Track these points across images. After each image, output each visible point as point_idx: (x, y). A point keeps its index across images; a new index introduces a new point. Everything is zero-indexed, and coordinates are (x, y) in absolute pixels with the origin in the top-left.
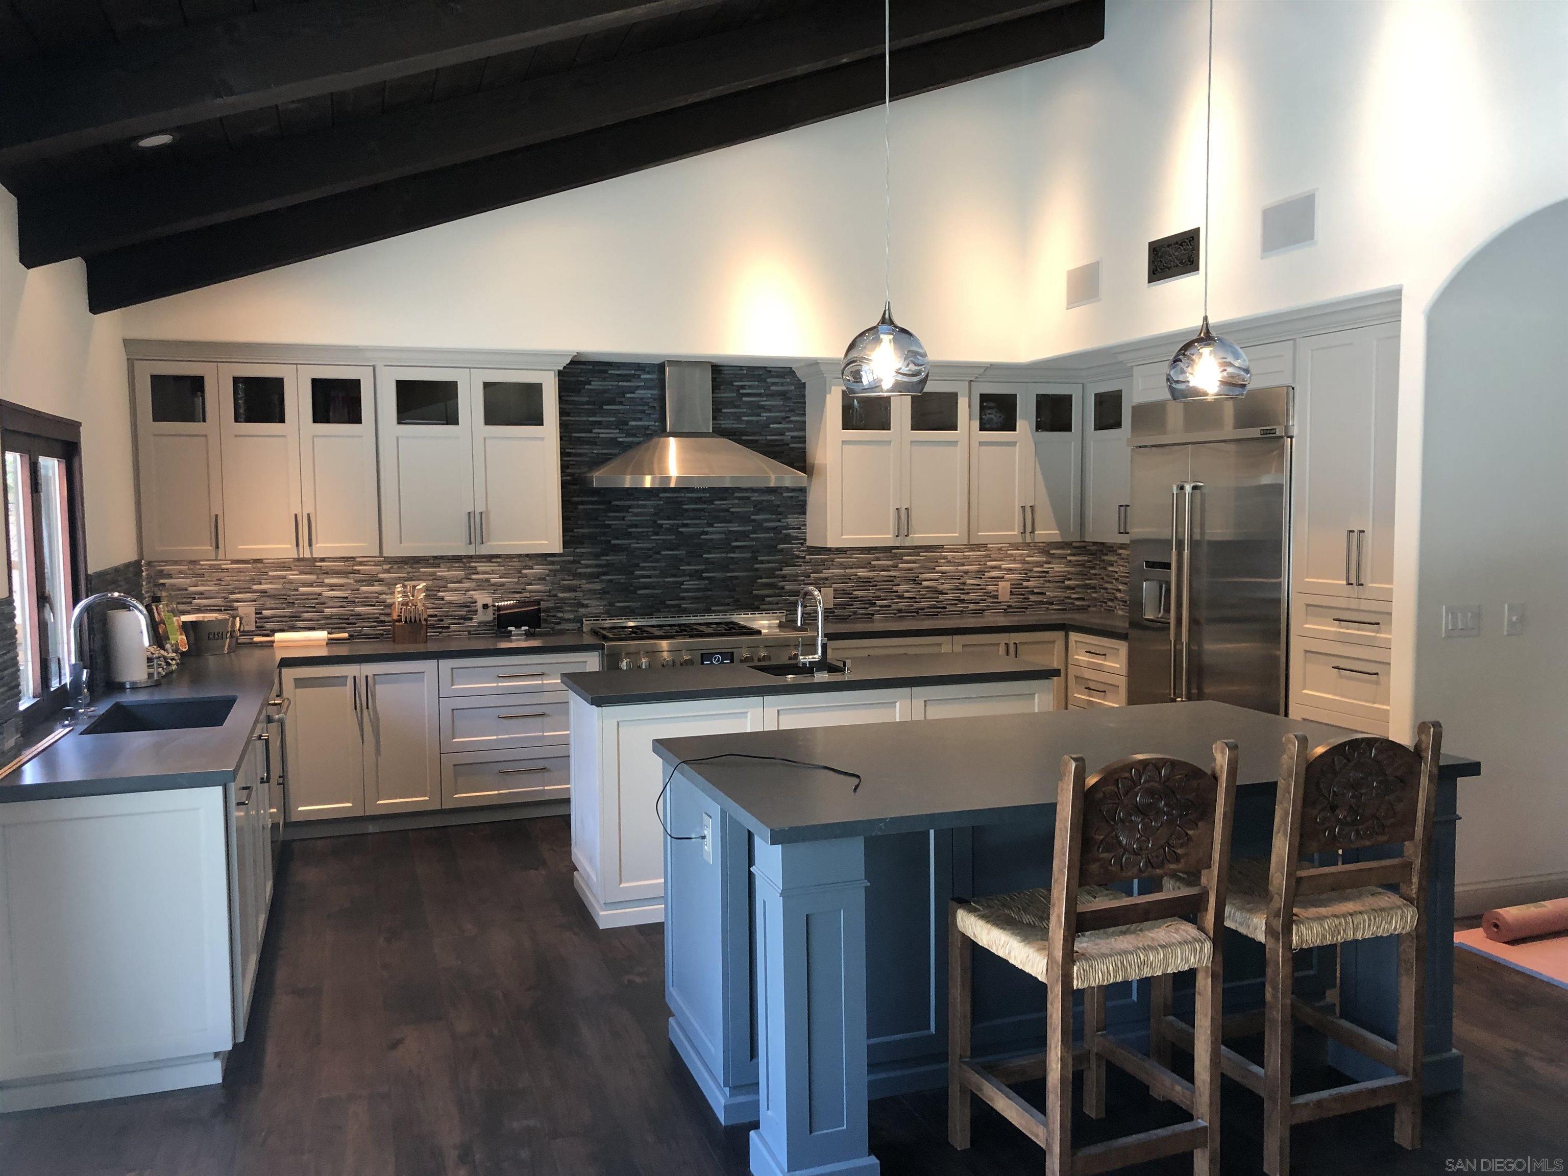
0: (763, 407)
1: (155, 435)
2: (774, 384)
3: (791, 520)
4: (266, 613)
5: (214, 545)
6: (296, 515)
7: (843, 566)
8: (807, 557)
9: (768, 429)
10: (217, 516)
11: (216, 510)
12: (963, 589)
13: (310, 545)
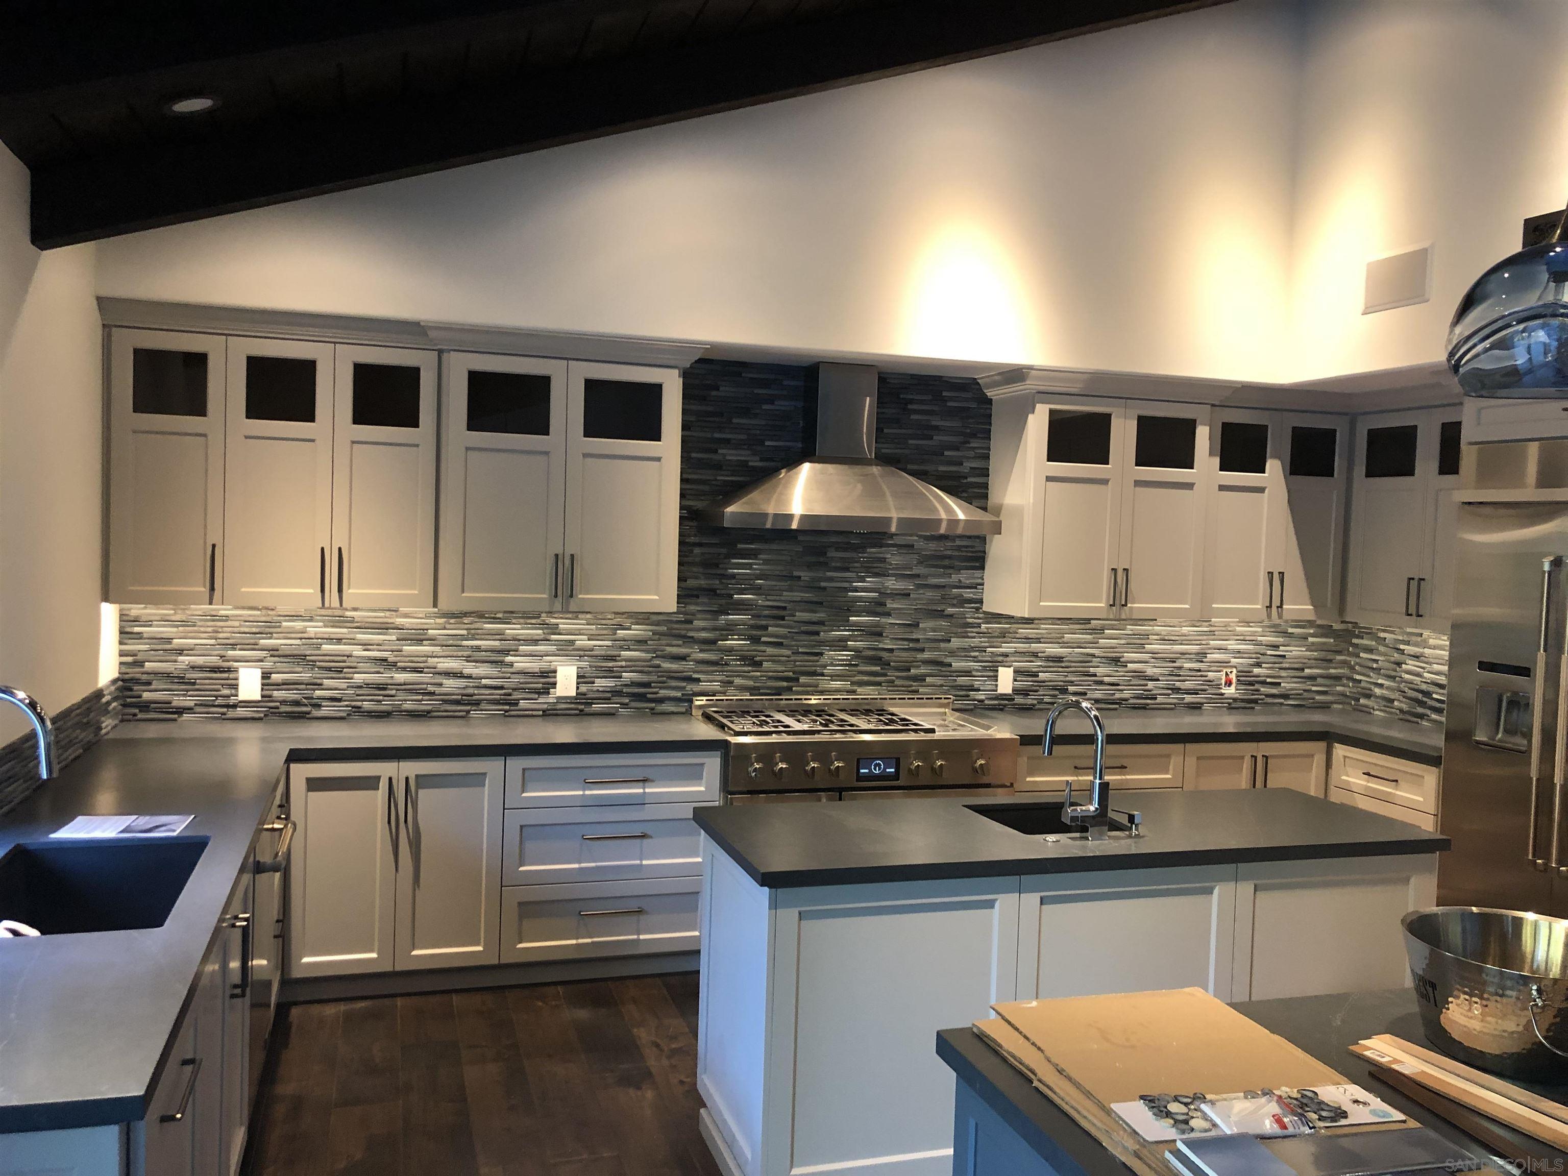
0: (936, 428)
1: (134, 432)
2: (951, 399)
3: (964, 576)
4: (275, 677)
5: (208, 585)
6: (323, 549)
7: (1028, 640)
8: (983, 626)
9: (942, 458)
10: (214, 546)
11: (214, 537)
12: (1180, 676)
13: (340, 590)
